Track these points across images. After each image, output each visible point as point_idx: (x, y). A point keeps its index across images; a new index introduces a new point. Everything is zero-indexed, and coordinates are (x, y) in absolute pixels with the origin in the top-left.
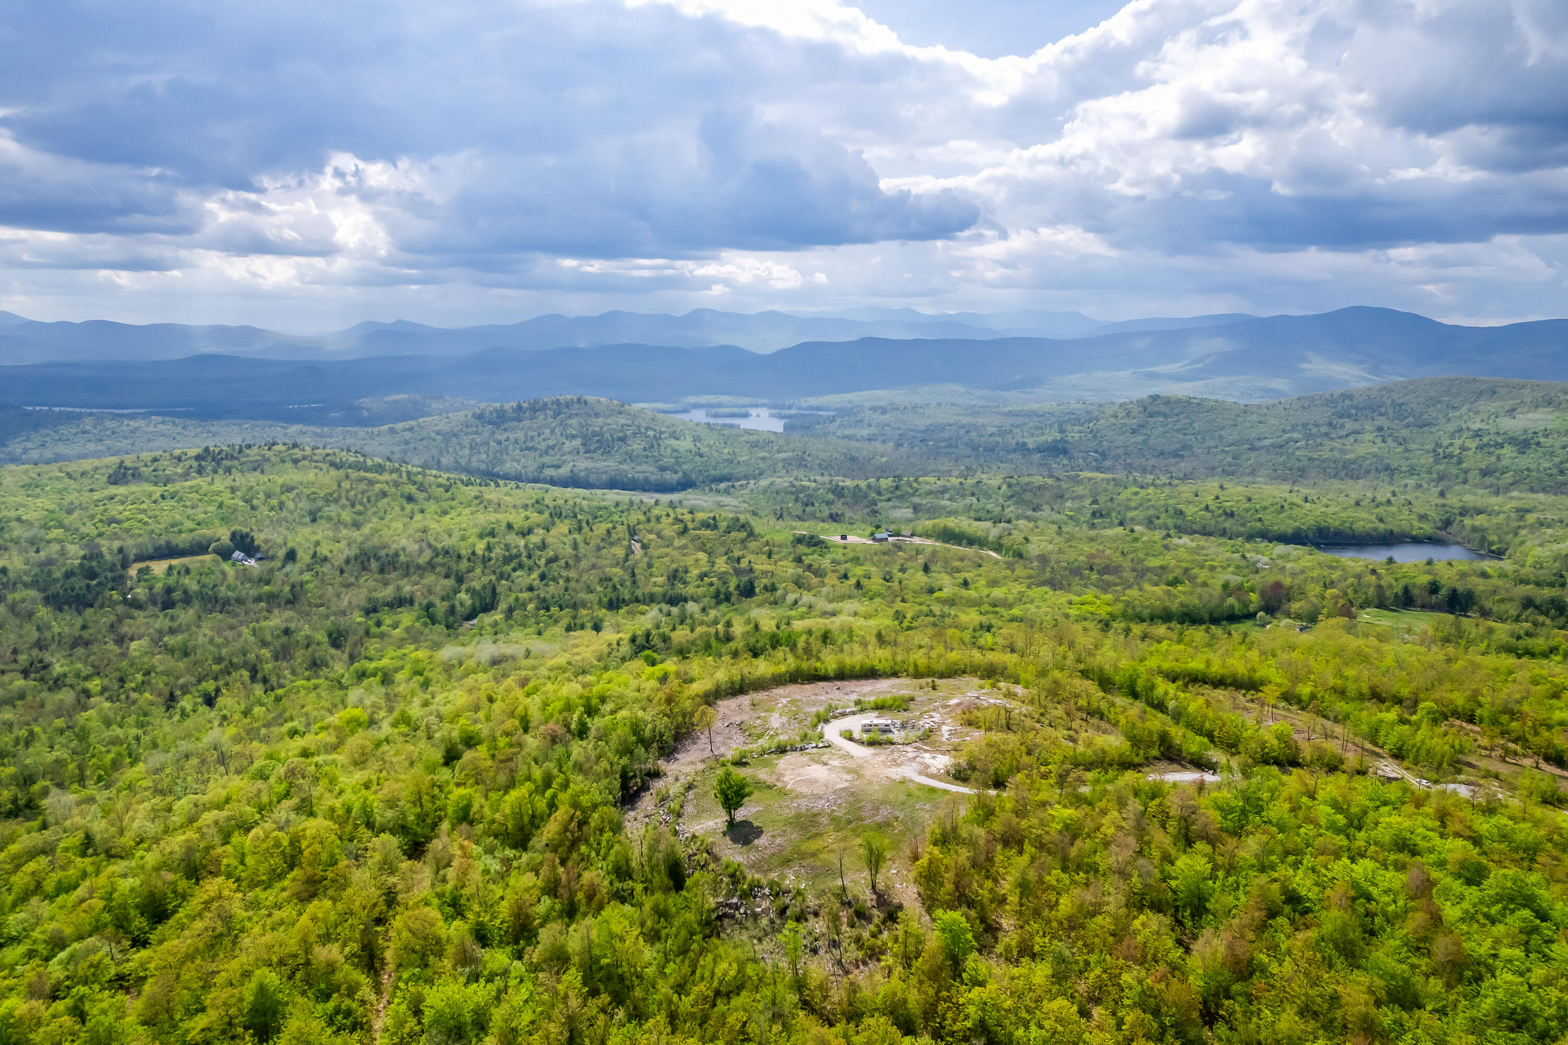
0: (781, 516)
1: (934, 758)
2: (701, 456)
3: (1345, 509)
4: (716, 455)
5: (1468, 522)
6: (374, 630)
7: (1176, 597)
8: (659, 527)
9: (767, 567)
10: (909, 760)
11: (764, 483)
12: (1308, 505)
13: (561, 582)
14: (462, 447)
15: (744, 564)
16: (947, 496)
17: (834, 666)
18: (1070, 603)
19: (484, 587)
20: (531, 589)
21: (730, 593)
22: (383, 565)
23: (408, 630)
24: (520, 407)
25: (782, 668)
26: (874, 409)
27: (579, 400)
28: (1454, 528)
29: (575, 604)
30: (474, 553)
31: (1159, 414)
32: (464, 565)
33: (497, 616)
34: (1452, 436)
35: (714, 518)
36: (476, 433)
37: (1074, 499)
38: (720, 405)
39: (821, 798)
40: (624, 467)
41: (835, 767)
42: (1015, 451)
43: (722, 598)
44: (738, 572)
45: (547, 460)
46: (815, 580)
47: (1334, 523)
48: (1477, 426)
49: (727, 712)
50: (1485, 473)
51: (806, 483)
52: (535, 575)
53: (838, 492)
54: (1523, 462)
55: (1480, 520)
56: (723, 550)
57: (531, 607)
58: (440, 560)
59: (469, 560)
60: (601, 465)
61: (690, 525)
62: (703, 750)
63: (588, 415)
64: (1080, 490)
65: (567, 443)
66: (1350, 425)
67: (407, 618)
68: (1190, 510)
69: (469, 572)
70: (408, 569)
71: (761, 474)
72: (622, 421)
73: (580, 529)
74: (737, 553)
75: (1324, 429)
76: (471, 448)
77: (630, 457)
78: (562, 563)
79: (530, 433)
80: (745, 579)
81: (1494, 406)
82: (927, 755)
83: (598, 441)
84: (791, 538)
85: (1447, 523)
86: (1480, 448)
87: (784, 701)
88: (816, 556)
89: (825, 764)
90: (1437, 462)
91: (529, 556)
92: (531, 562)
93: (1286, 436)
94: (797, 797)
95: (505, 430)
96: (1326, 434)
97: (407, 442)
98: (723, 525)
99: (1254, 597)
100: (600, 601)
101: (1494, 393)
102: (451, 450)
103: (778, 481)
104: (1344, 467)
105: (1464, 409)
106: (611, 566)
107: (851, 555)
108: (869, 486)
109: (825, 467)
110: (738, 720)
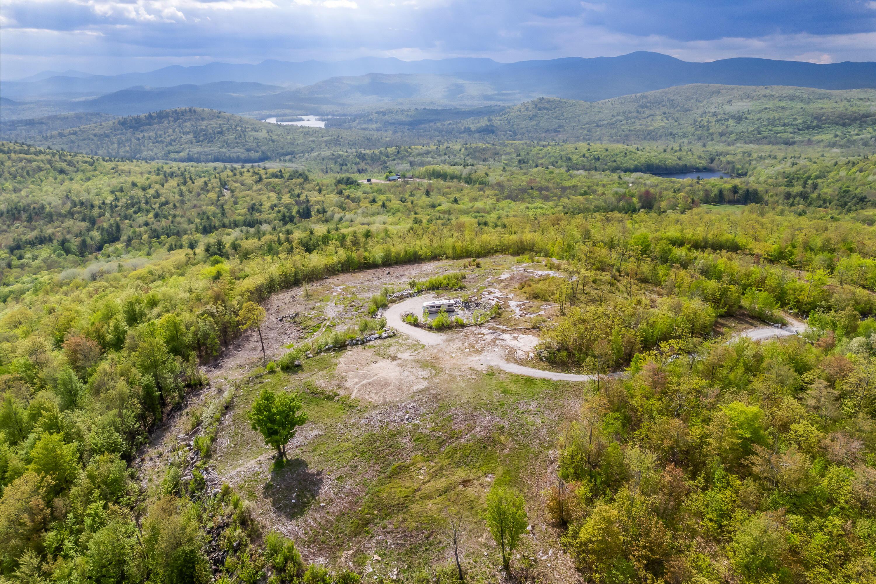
0: (327, 172)
1: (515, 338)
2: (273, 141)
3: (659, 154)
4: (282, 140)
5: (723, 159)
6: (15, 262)
7: (592, 202)
8: (242, 178)
9: (319, 198)
10: (489, 344)
11: (314, 154)
12: (639, 152)
13: (170, 218)
14: (113, 143)
15: (303, 198)
16: (430, 156)
17: (381, 254)
18: (527, 208)
19: (111, 226)
20: (146, 224)
21: (294, 217)
22: (30, 215)
23: (45, 261)
24: (150, 116)
25: (334, 259)
26: (378, 113)
27: (190, 110)
28: (716, 162)
29: (178, 232)
30: (104, 203)
31: (544, 108)
32: (96, 212)
33: (119, 245)
34: (701, 116)
35: (280, 171)
36: (122, 134)
37: (505, 154)
38: (285, 115)
39: (396, 406)
40: (223, 150)
41: (406, 361)
42: (464, 132)
43: (287, 219)
44: (298, 203)
45: (170, 148)
46: (352, 205)
47: (655, 161)
48: (713, 110)
49: (282, 305)
50: (722, 135)
51: (341, 153)
52: (151, 215)
53: (362, 157)
54: (740, 128)
55: (729, 158)
56: (287, 190)
57: (145, 237)
58: (77, 209)
59: (100, 208)
60: (207, 149)
61: (264, 176)
62: (254, 349)
63: (197, 119)
64: (508, 150)
65: (184, 137)
66: (648, 112)
67: (45, 252)
68: (574, 158)
69: (100, 216)
70: (50, 218)
71: (312, 150)
72: (220, 121)
73: (185, 183)
74: (296, 192)
75: (635, 114)
76: (119, 144)
77: (227, 144)
78: (171, 205)
79: (159, 132)
80: (303, 207)
81: (720, 100)
82: (506, 336)
83: (204, 135)
84: (334, 181)
85: (712, 160)
86: (717, 121)
87: (338, 289)
88: (352, 190)
89: (394, 358)
90: (696, 130)
91: (147, 203)
92: (148, 207)
93: (615, 119)
94: (365, 409)
95: (142, 131)
96: (636, 117)
97: (73, 142)
98: (287, 175)
99: (635, 200)
100: (197, 228)
101: (719, 92)
102: (105, 145)
103: (323, 153)
104: (648, 134)
105: (705, 102)
106: (207, 205)
107: (376, 188)
108: (381, 153)
109: (352, 144)
110: (291, 312)
